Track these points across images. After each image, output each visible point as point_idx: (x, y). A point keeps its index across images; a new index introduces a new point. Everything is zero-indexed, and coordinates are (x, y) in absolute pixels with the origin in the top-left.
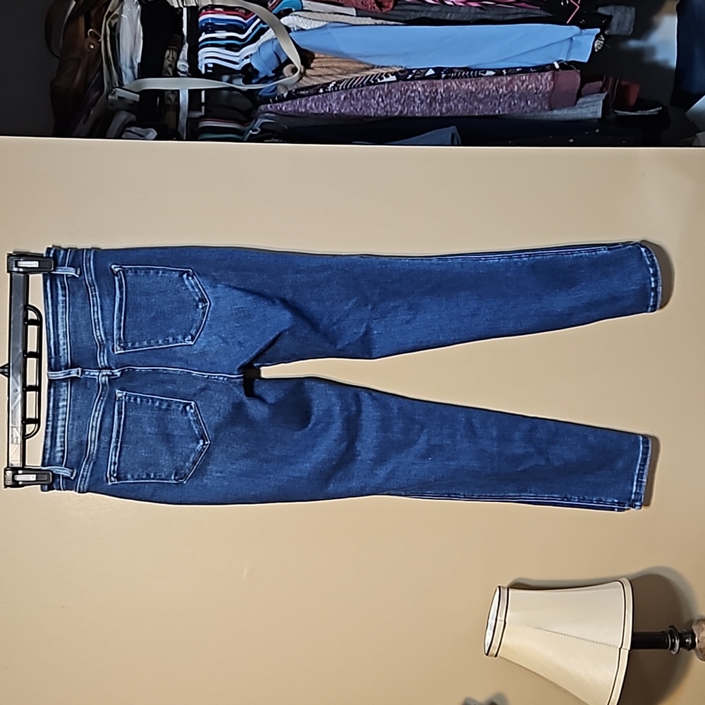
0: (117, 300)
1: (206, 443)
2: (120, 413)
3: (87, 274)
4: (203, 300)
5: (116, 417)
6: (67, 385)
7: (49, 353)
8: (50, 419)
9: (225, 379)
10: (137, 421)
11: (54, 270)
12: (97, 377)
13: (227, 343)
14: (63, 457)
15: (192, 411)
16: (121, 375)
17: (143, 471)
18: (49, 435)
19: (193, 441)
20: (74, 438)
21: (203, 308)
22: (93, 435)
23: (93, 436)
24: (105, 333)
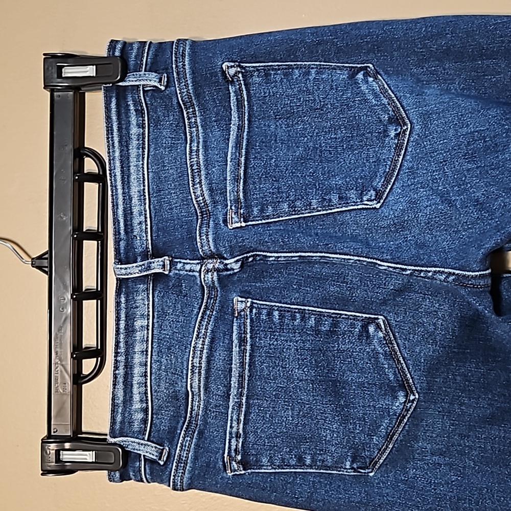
0: (234, 129)
1: (412, 397)
2: (242, 341)
3: (180, 83)
4: (396, 120)
5: (236, 349)
6: (147, 289)
7: (117, 232)
8: (122, 350)
9: (451, 278)
10: (275, 355)
11: (122, 80)
12: (197, 274)
13: (450, 203)
14: (145, 421)
15: (381, 335)
16: (242, 267)
17: (291, 451)
18: (121, 380)
19: (385, 394)
20: (163, 385)
21: (397, 135)
22: (195, 382)
23: (195, 384)
24: (211, 190)
